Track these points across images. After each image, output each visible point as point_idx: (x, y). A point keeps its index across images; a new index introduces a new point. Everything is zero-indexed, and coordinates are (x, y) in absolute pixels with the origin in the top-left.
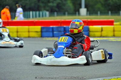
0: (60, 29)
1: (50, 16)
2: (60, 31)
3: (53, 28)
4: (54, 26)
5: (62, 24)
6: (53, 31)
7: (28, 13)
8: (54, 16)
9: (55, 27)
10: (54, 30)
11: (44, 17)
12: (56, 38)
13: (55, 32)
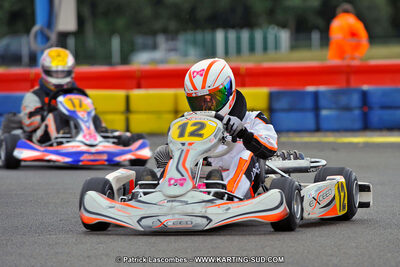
0: (344, 100)
1: (294, 47)
2: (347, 108)
3: (316, 95)
4: (322, 88)
5: (353, 78)
6: (317, 109)
7: (208, 36)
8: (309, 46)
9: (323, 93)
10: (323, 102)
11: (271, 53)
12: (329, 134)
13: (324, 113)
